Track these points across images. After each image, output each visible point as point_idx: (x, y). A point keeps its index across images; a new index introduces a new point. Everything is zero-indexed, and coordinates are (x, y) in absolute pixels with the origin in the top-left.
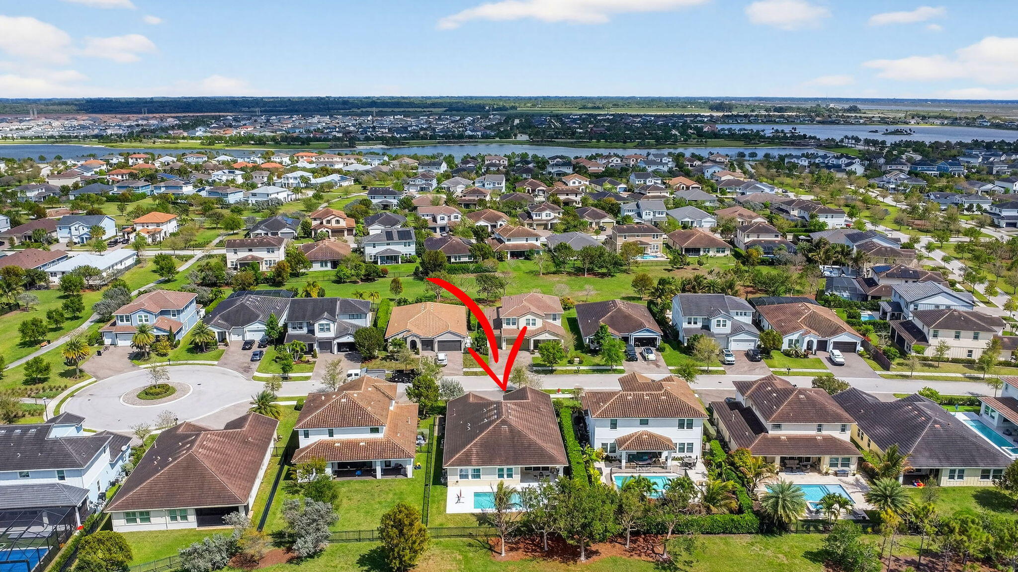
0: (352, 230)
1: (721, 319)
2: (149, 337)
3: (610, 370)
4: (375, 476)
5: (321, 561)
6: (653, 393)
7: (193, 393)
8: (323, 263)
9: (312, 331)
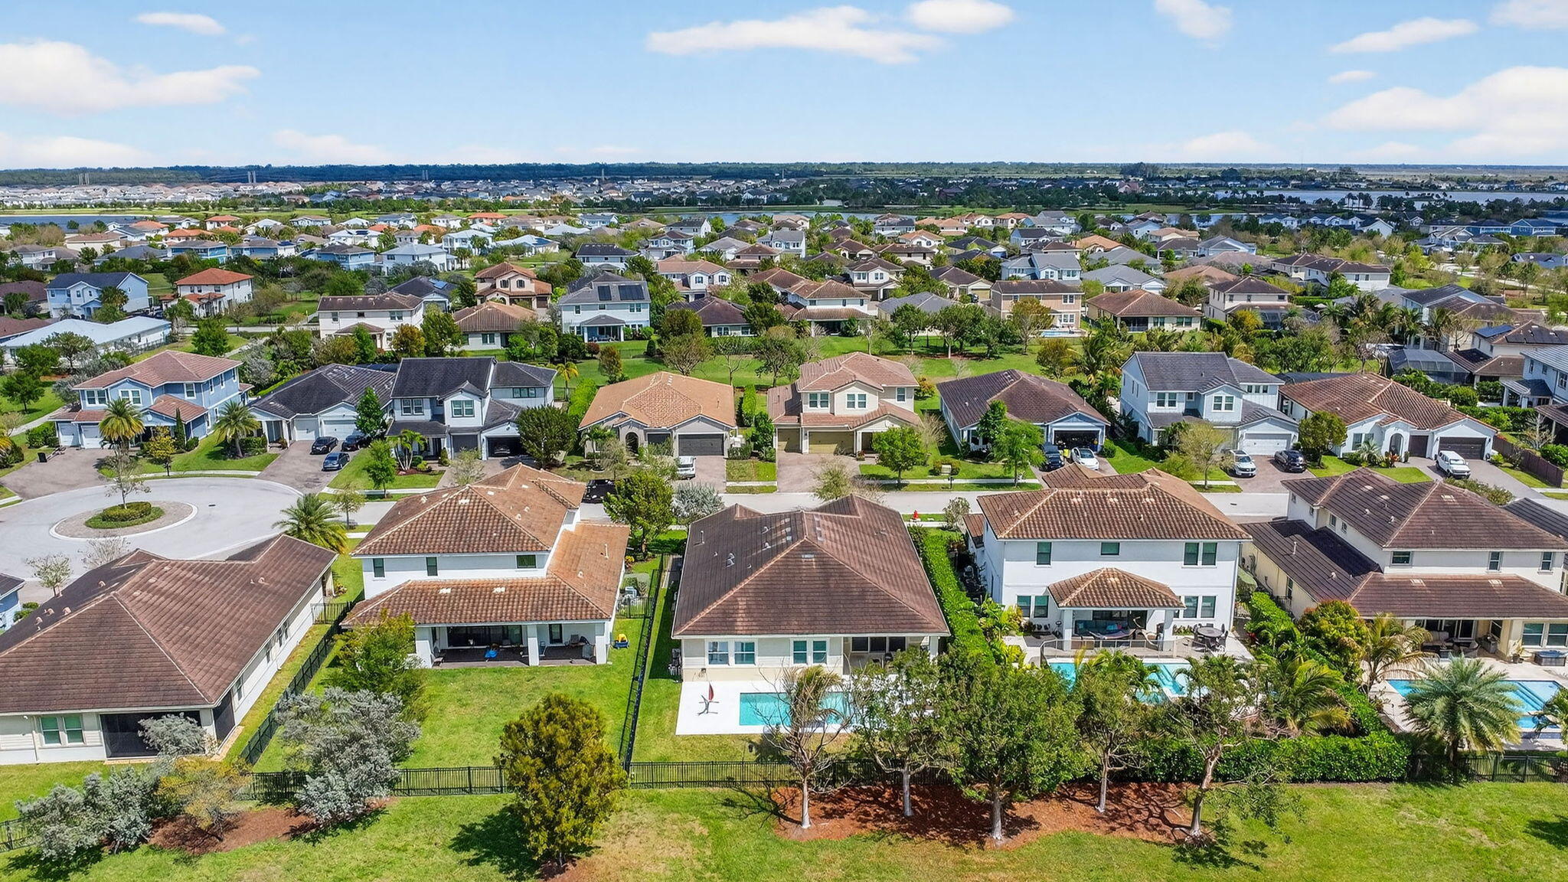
0: (545, 299)
1: (1224, 395)
2: (130, 424)
3: (1012, 485)
4: (526, 661)
5: (372, 836)
6: (1127, 491)
7: (196, 518)
8: (487, 336)
9: (439, 417)
